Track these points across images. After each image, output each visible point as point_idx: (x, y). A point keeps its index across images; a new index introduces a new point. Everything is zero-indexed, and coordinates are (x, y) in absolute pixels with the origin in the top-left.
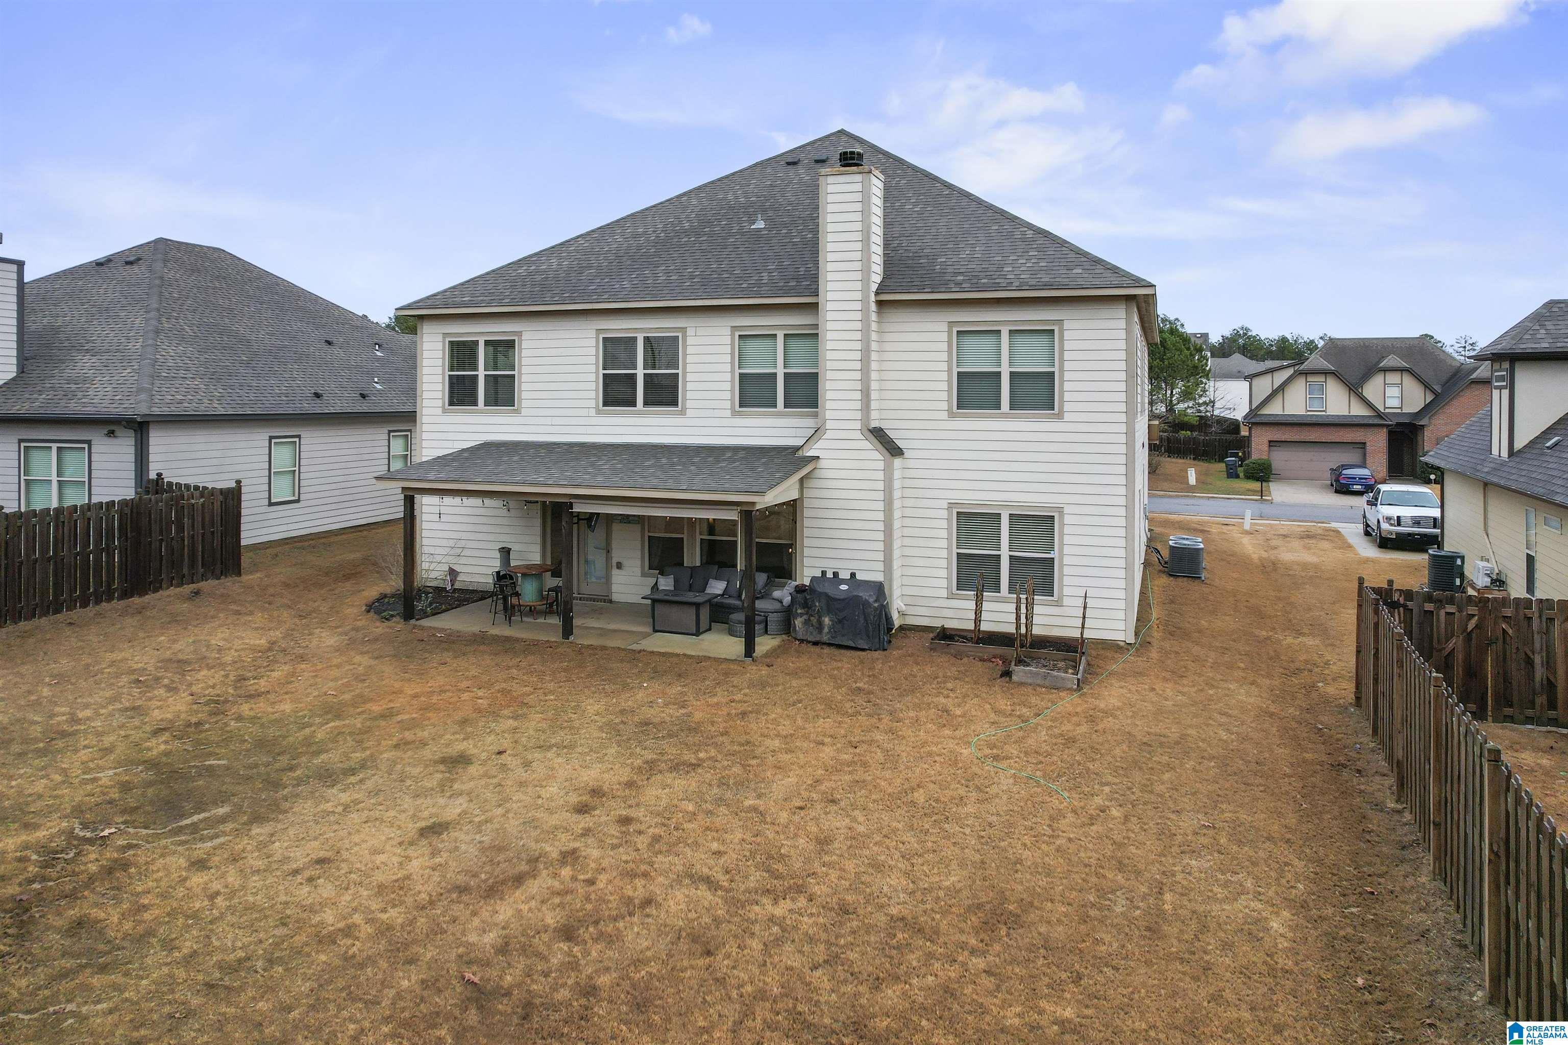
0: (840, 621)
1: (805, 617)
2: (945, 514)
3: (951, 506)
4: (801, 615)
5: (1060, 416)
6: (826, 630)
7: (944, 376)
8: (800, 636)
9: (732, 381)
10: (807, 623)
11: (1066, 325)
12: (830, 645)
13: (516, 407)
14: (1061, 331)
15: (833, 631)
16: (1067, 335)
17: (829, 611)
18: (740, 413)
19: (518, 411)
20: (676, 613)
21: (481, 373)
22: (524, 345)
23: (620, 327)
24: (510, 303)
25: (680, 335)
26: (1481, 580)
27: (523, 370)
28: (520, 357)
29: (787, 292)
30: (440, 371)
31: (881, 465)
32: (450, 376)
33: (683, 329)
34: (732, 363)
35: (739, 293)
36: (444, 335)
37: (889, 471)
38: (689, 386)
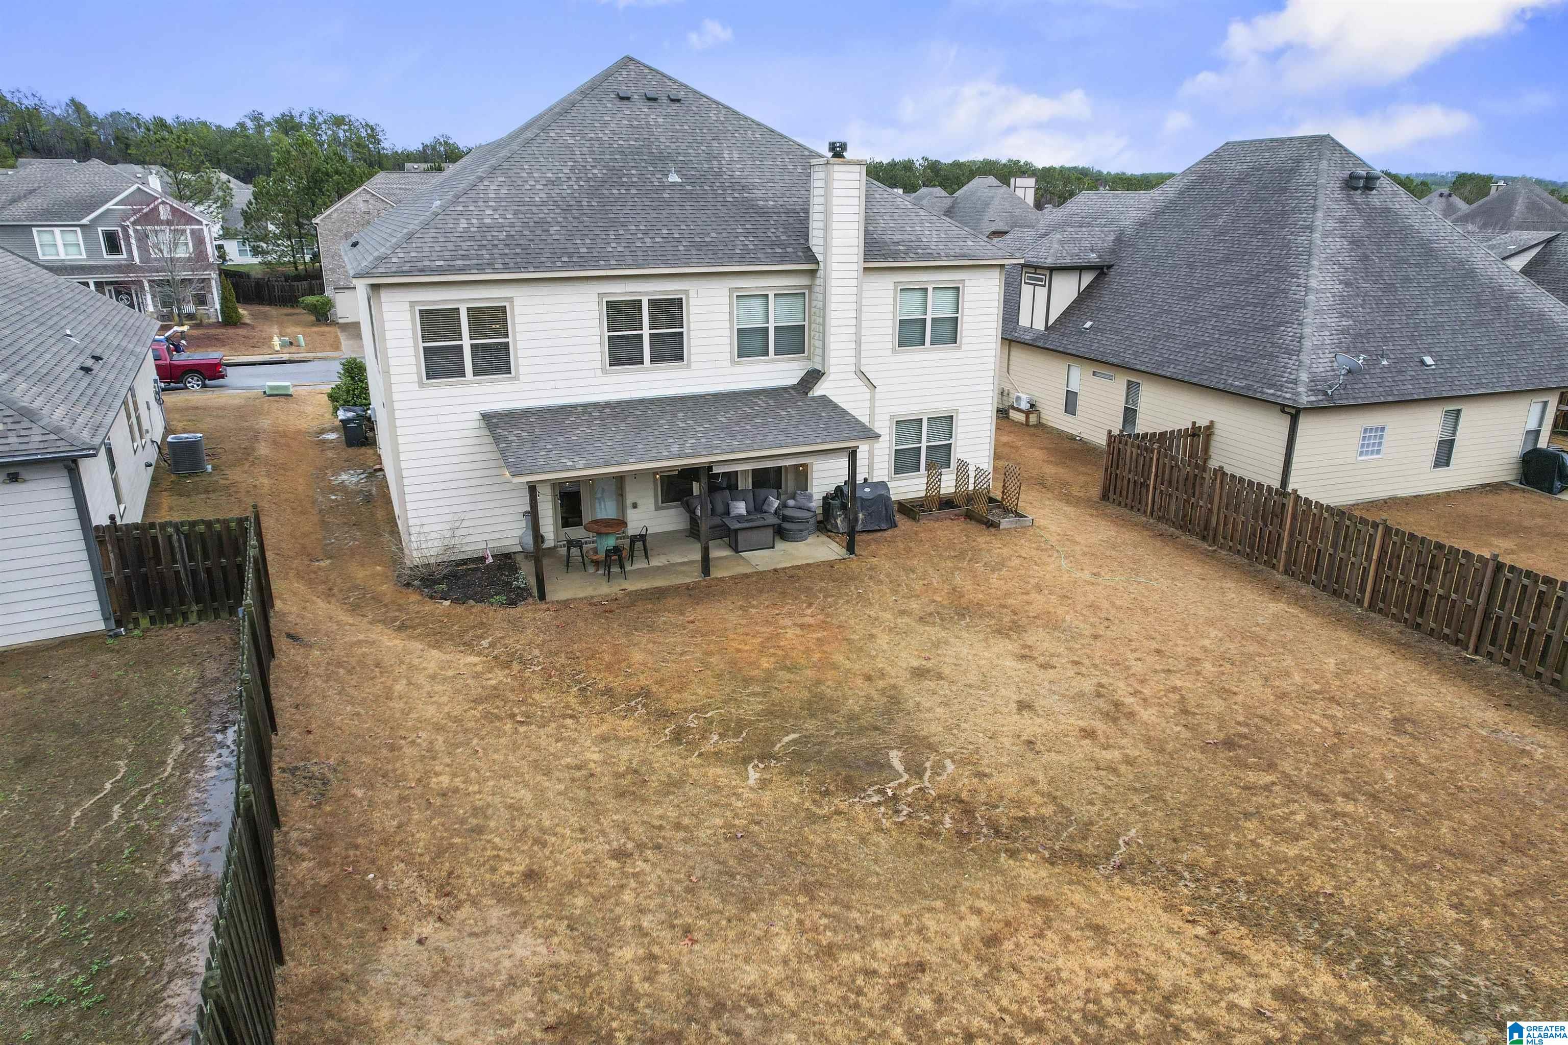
2: (888, 424)
3: (893, 417)
5: (960, 347)
6: (860, 522)
7: (892, 324)
9: (731, 336)
13: (513, 374)
14: (964, 287)
15: (865, 522)
16: (966, 290)
17: (863, 509)
18: (739, 363)
19: (516, 379)
20: (755, 536)
21: (466, 343)
22: (517, 311)
23: (622, 291)
24: (506, 268)
25: (684, 297)
26: (1024, 406)
27: (518, 336)
28: (514, 324)
29: (783, 259)
30: (410, 343)
31: (868, 396)
32: (424, 348)
33: (686, 292)
34: (731, 320)
35: (742, 260)
36: (412, 304)
37: (872, 399)
38: (693, 342)
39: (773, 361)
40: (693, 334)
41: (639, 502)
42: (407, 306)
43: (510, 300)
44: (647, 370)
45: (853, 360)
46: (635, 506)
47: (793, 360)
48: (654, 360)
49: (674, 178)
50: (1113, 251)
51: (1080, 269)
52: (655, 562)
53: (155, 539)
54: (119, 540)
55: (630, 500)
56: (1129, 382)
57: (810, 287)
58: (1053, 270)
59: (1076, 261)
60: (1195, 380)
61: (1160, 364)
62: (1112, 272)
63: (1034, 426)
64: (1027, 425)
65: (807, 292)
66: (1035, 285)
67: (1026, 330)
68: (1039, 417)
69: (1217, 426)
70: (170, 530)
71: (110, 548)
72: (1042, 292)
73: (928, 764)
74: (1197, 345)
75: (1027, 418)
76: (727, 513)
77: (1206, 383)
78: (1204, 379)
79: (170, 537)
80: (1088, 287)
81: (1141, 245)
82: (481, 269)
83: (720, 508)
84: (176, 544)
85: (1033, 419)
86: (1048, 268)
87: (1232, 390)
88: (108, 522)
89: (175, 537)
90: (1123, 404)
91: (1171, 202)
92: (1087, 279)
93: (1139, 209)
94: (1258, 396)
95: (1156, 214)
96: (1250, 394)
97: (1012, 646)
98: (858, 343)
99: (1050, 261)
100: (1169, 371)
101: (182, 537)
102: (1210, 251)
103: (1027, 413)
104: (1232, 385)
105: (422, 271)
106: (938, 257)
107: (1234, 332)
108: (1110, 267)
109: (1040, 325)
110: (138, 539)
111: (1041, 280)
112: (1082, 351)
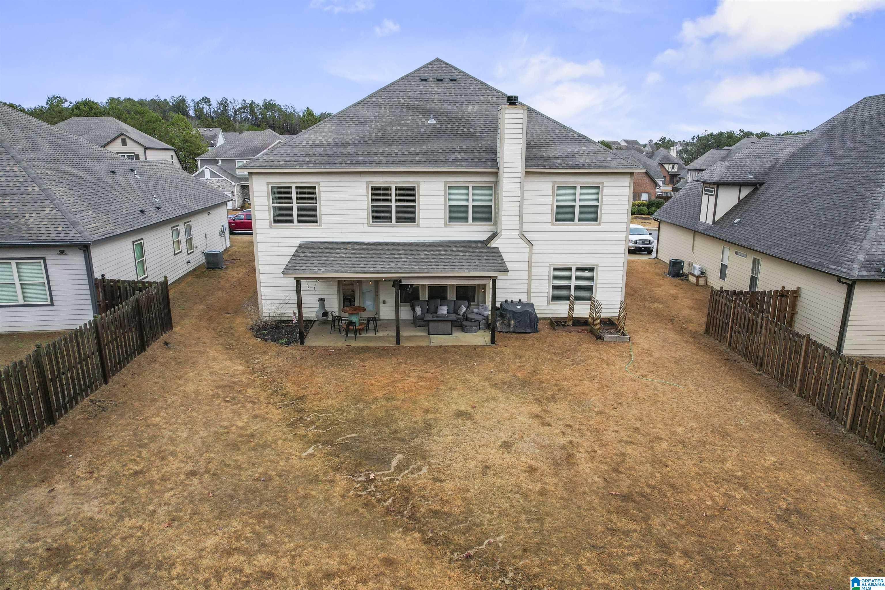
0: (518, 322)
1: (501, 321)
2: (547, 269)
3: (550, 265)
4: (499, 320)
5: (599, 225)
6: (512, 326)
7: (550, 207)
8: (499, 330)
9: (445, 209)
10: (502, 323)
11: (605, 184)
12: (514, 332)
13: (319, 223)
14: (603, 187)
15: (515, 326)
16: (605, 189)
17: (514, 318)
18: (449, 225)
19: (320, 226)
20: (440, 325)
21: (295, 205)
22: (322, 189)
23: (381, 181)
24: (315, 166)
25: (416, 186)
26: (697, 273)
27: (322, 203)
28: (320, 196)
29: (477, 165)
30: (266, 203)
31: (527, 250)
32: (273, 206)
33: (418, 183)
34: (445, 200)
35: (451, 165)
36: (268, 183)
37: (530, 252)
38: (421, 212)
39: (470, 226)
40: (421, 207)
41: (387, 300)
42: (265, 185)
43: (318, 183)
44: (394, 226)
45: (518, 227)
46: (384, 302)
47: (484, 226)
48: (397, 220)
49: (432, 121)
50: (767, 174)
51: (740, 185)
52: (380, 334)
53: (119, 287)
54: (104, 286)
55: (382, 298)
56: (754, 259)
57: (496, 183)
58: (719, 185)
59: (737, 180)
60: (788, 258)
61: (770, 247)
62: (763, 187)
63: (702, 286)
64: (697, 285)
65: (493, 185)
66: (709, 195)
67: (703, 224)
68: (706, 281)
69: (803, 291)
70: (126, 284)
71: (100, 290)
72: (712, 199)
73: (412, 467)
74: (797, 235)
75: (698, 280)
76: (436, 312)
77: (793, 260)
78: (793, 257)
79: (126, 287)
80: (746, 197)
81: (786, 169)
82: (301, 166)
83: (432, 308)
84: (129, 292)
85: (702, 281)
86: (714, 184)
87: (808, 265)
88: (101, 278)
89: (128, 288)
90: (750, 274)
91: (815, 140)
92: (745, 192)
93: (793, 146)
94: (824, 269)
95: (802, 149)
96: (819, 268)
97: (536, 409)
98: (521, 217)
99: (716, 179)
100: (773, 251)
101: (131, 289)
102: (827, 171)
103: (698, 278)
104: (809, 262)
105: (271, 167)
106: (583, 167)
107: (825, 225)
108: (762, 184)
109: (710, 221)
110: (112, 287)
111: (712, 191)
112: (729, 238)
